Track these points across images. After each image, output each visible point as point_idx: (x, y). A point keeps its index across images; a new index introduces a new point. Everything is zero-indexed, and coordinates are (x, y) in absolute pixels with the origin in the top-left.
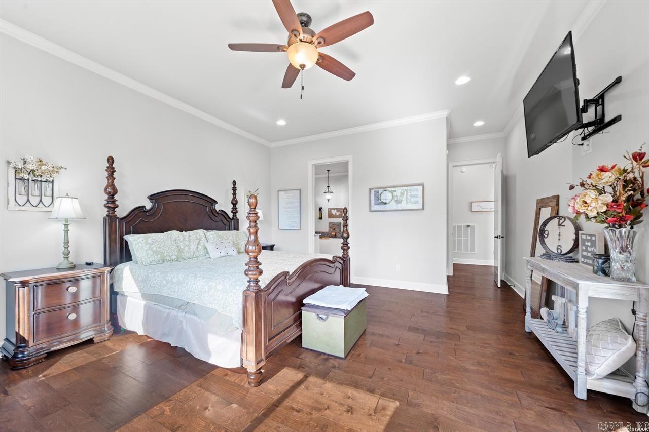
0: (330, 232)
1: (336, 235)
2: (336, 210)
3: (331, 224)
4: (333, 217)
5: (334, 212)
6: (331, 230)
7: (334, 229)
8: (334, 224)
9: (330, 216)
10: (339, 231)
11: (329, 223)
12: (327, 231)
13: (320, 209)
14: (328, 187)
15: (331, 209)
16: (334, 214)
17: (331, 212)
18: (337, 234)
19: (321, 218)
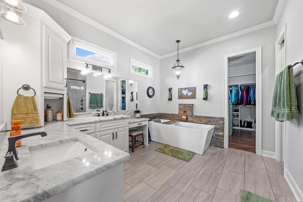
0: (180, 115)
1: (187, 118)
2: (187, 90)
3: (182, 106)
4: (184, 98)
5: (185, 92)
6: (182, 112)
7: (185, 112)
8: (185, 105)
9: (181, 97)
10: (190, 114)
11: (179, 104)
12: (177, 113)
13: (170, 90)
14: (178, 61)
15: (182, 89)
16: (185, 94)
17: (181, 92)
18: (189, 118)
19: (170, 99)
